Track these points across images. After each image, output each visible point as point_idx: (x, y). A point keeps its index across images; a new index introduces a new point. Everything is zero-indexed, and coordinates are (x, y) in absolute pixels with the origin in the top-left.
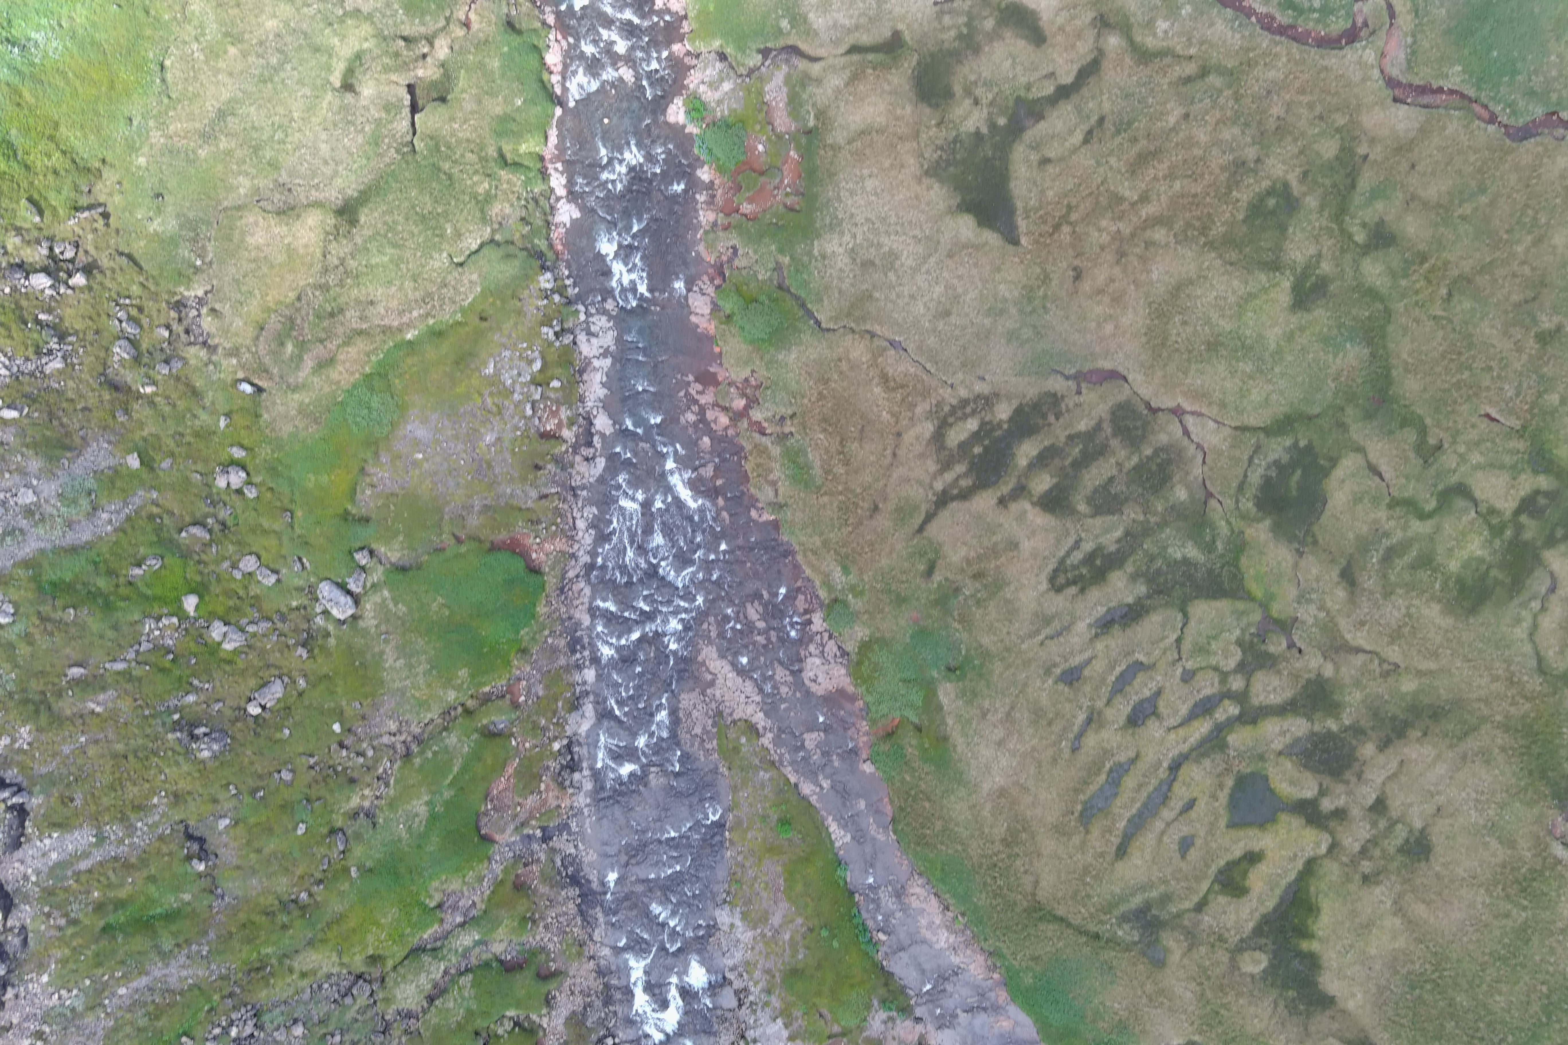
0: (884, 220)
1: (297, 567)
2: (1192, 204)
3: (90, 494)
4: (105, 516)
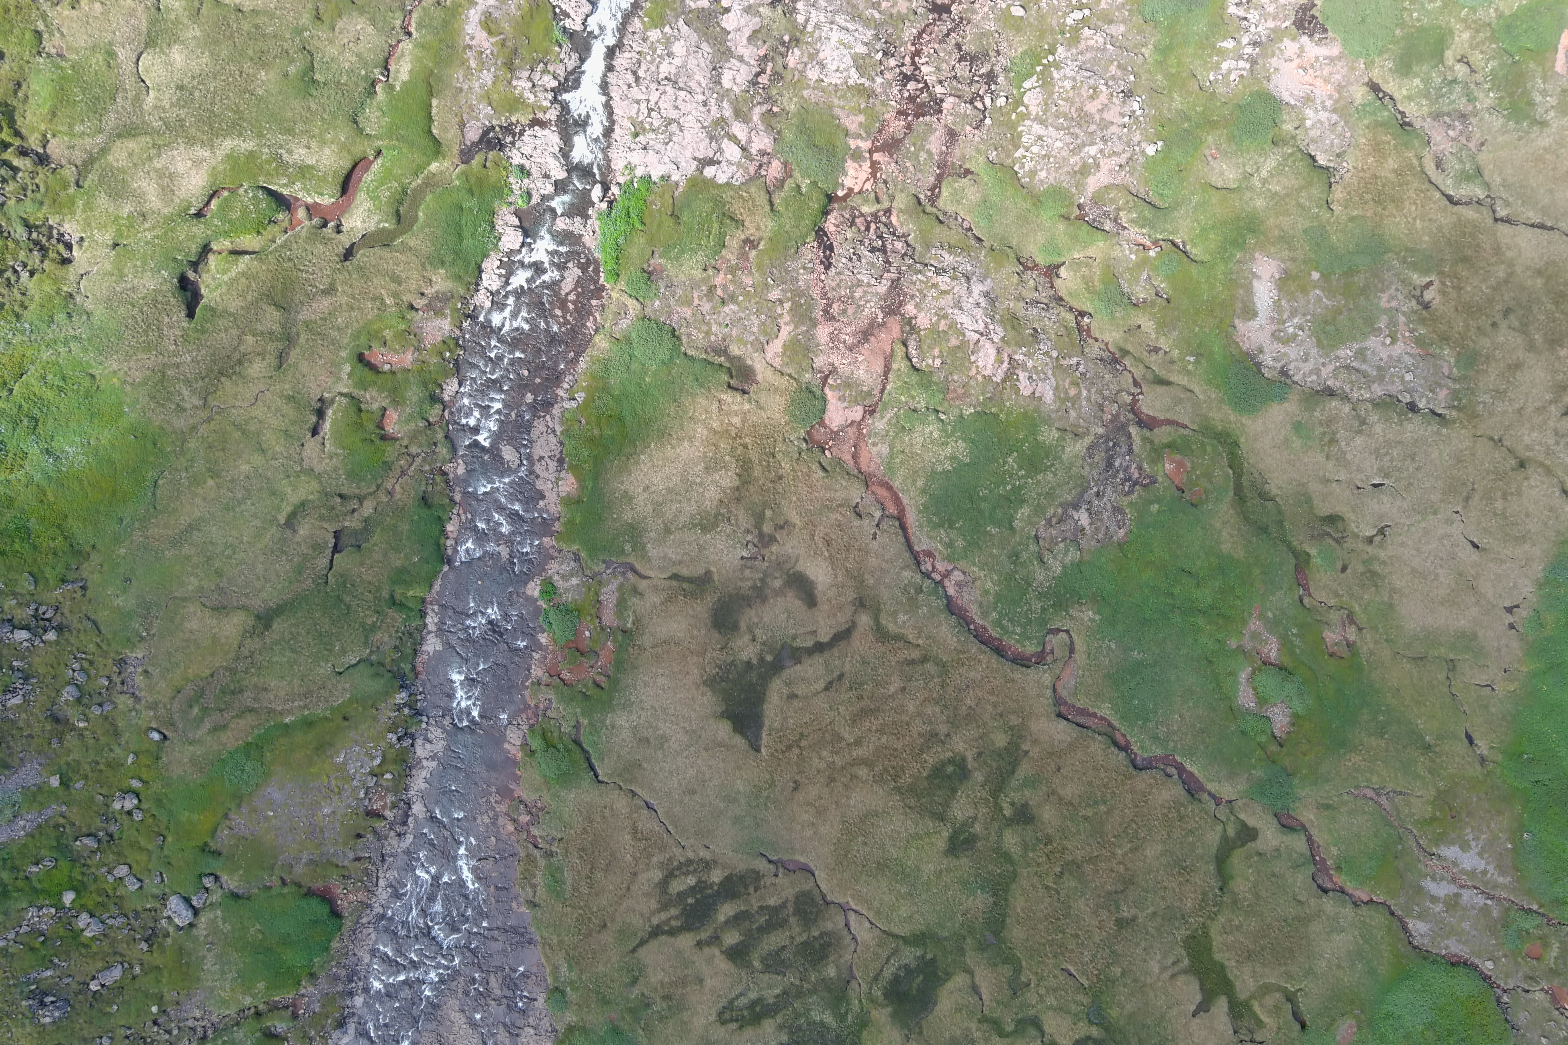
0: (664, 711)
1: (157, 880)
2: (892, 756)
3: (14, 806)
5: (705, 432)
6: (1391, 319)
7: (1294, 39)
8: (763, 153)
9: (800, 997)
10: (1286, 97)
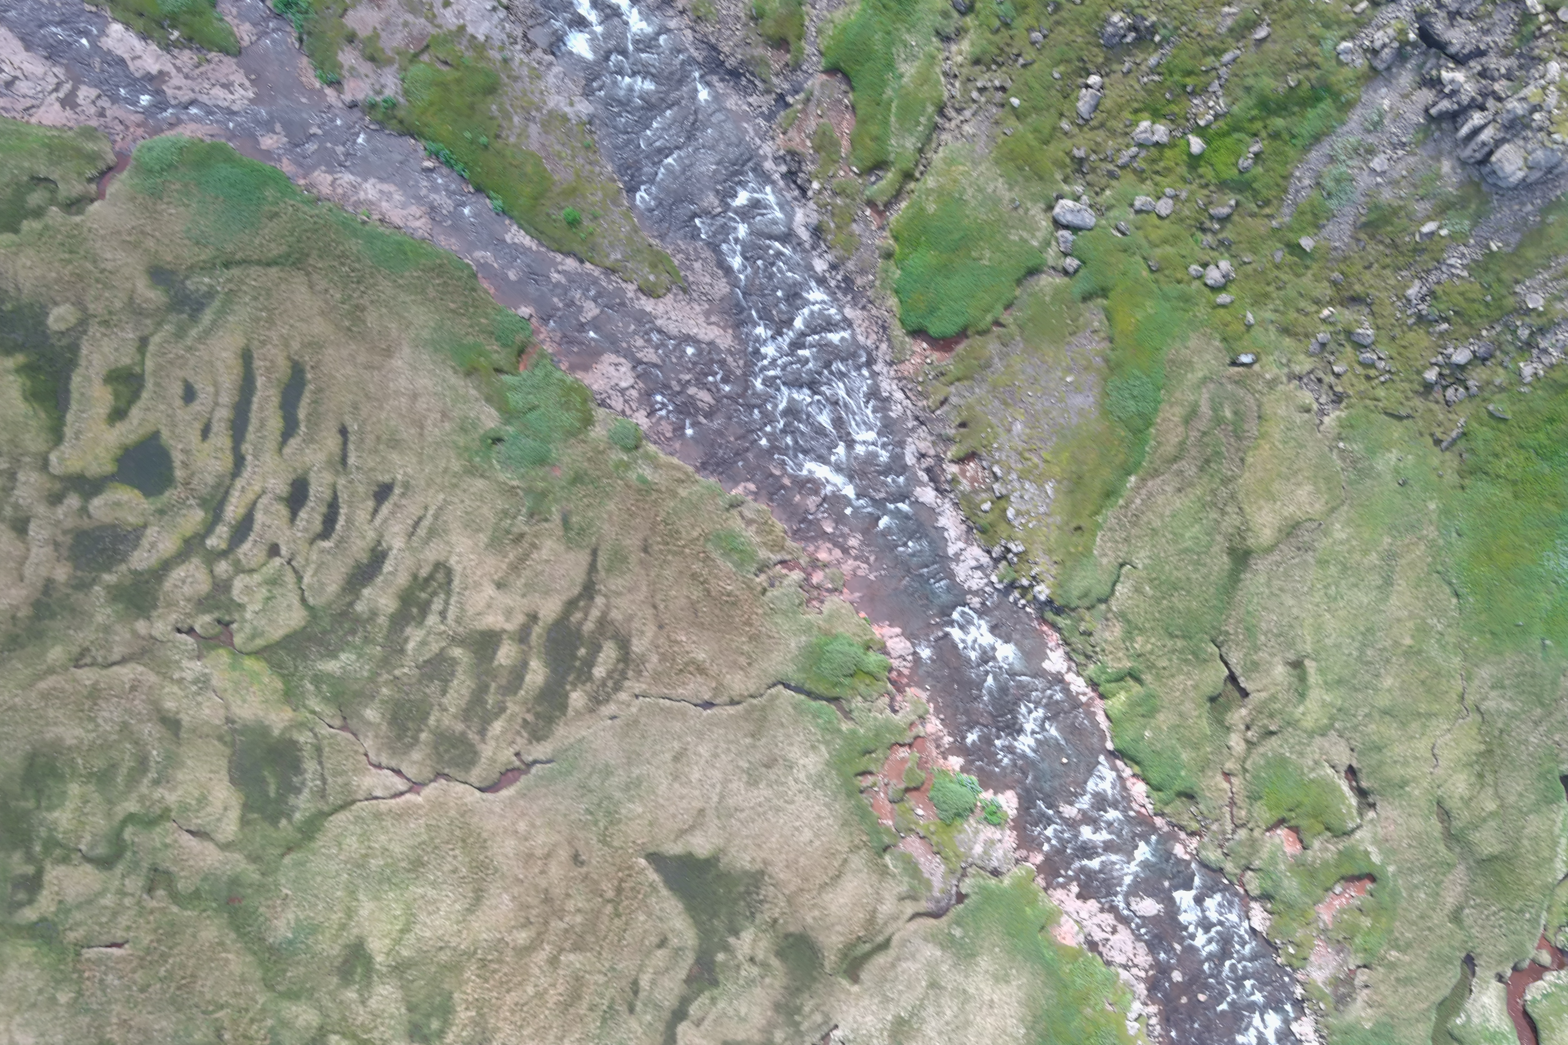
0: (778, 810)
1: (1122, 225)
2: (507, 982)
3: (1329, 194)
4: (1307, 182)
9: (382, 661)
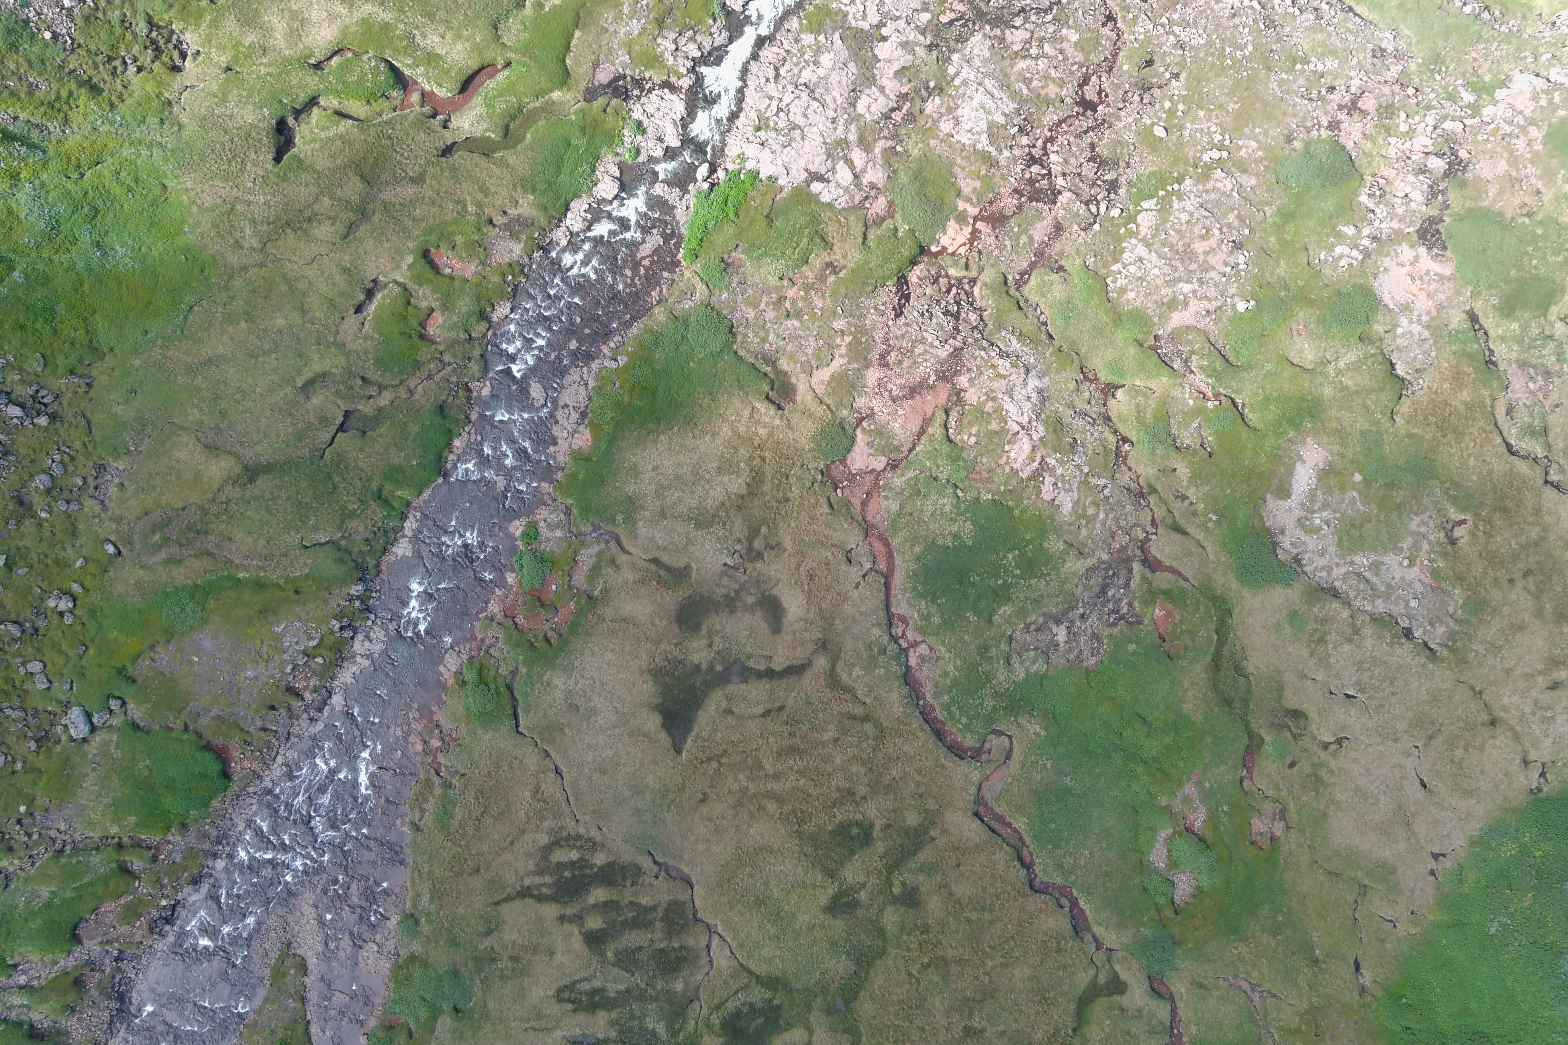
0: (602, 685)
1: (67, 687)
2: (805, 800)
5: (730, 434)
6: (1415, 542)
7: (1412, 246)
8: (873, 186)
9: (641, 1000)
10: (1387, 299)
